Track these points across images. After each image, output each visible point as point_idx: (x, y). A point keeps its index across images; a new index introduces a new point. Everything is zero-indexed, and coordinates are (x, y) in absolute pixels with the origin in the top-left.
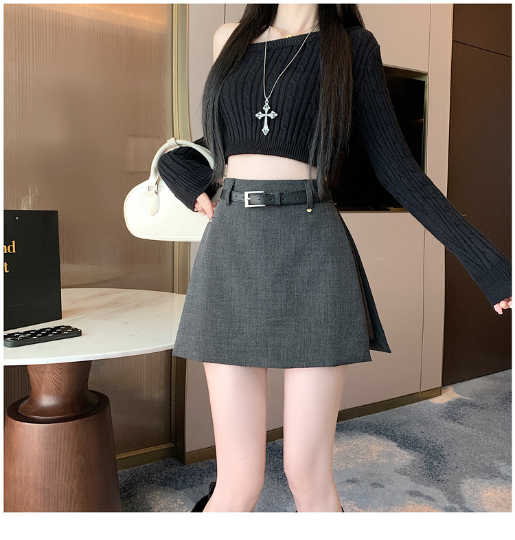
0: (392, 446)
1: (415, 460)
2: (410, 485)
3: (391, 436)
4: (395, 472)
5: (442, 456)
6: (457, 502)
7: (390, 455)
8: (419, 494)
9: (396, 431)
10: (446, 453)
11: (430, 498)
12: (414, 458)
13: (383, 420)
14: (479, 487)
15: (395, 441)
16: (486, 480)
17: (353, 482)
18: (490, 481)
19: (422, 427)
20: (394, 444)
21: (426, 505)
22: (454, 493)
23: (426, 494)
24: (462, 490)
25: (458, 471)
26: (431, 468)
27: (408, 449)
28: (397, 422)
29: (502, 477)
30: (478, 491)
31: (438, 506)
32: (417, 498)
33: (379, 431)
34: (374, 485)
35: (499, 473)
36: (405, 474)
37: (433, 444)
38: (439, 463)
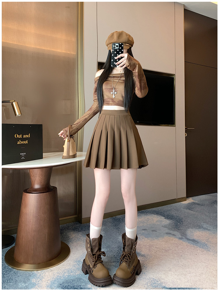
1: (170, 223)
2: (167, 231)
3: (163, 215)
4: (162, 226)
5: (182, 222)
6: (184, 236)
7: (162, 221)
8: (170, 234)
9: (165, 213)
10: (184, 220)
11: (174, 235)
13: (161, 209)
14: (194, 231)
16: (197, 230)
17: (145, 230)
18: (199, 229)
19: (176, 212)
20: (163, 217)
21: (172, 237)
22: (184, 233)
23: (172, 234)
24: (187, 232)
25: (187, 226)
26: (177, 225)
27: (169, 219)
28: (166, 210)
29: (204, 228)
30: (193, 233)
31: (177, 237)
33: (158, 213)
34: (153, 231)
35: (203, 227)
36: (166, 227)
37: (179, 218)
38: (180, 224)
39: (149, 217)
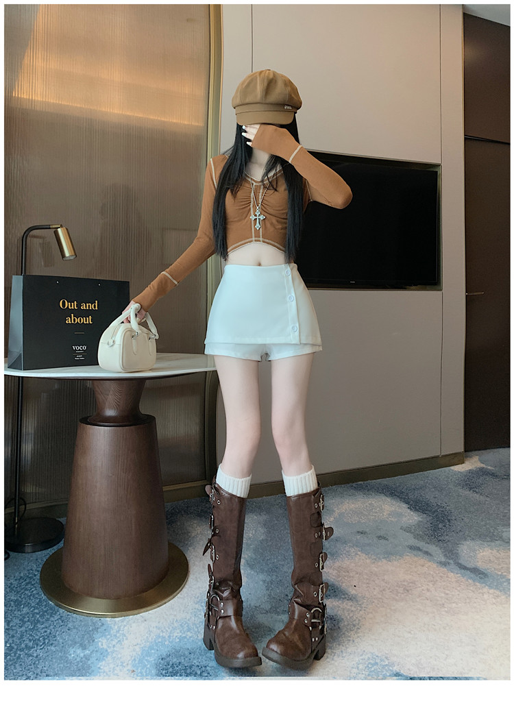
0: (403, 508)
1: (421, 522)
2: (413, 541)
3: (404, 499)
4: (401, 529)
5: (449, 521)
6: (452, 559)
7: (400, 515)
8: (419, 549)
9: (410, 495)
10: (453, 518)
12: (421, 520)
13: (401, 483)
14: (477, 548)
15: (407, 503)
16: (485, 543)
17: (362, 533)
18: (489, 543)
19: (437, 492)
20: (405, 506)
21: (422, 558)
22: (451, 551)
23: (424, 549)
24: (460, 549)
25: (461, 533)
26: (435, 529)
27: (418, 511)
28: (413, 487)
30: (474, 551)
31: (433, 560)
32: (415, 552)
33: (393, 493)
34: (380, 537)
35: (501, 537)
36: (410, 532)
37: (443, 509)
38: (444, 526)
39: (373, 502)
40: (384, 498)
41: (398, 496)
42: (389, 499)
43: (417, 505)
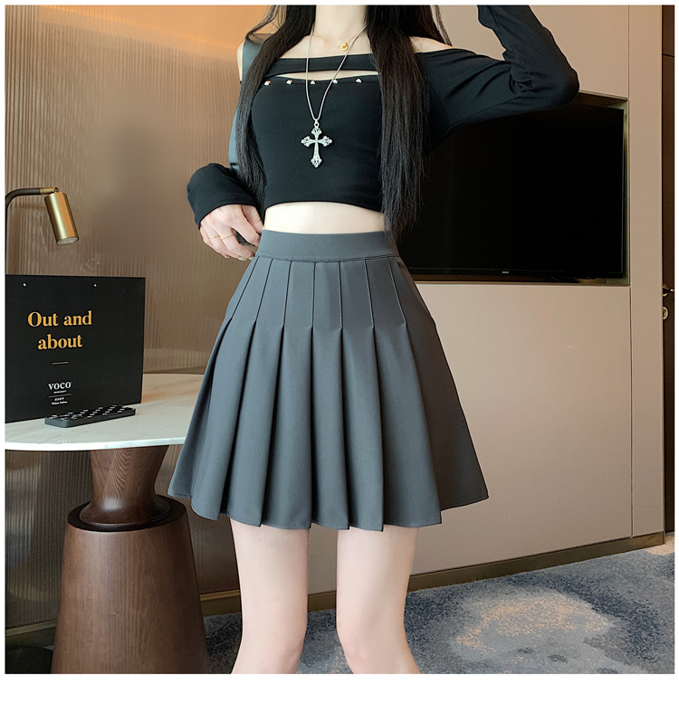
0: (585, 609)
1: (614, 629)
2: (604, 662)
3: (586, 595)
4: (585, 642)
5: (656, 626)
7: (582, 620)
9: (592, 589)
12: (613, 626)
13: (578, 573)
15: (590, 601)
17: (526, 652)
19: (631, 585)
20: (588, 605)
26: (636, 640)
27: (608, 613)
28: (596, 577)
33: (570, 587)
34: (553, 658)
36: (599, 646)
37: (645, 609)
38: (650, 635)
39: (542, 603)
40: (556, 595)
41: (577, 592)
42: (563, 597)
43: (605, 604)
